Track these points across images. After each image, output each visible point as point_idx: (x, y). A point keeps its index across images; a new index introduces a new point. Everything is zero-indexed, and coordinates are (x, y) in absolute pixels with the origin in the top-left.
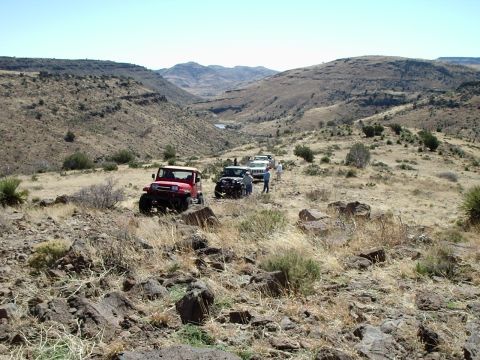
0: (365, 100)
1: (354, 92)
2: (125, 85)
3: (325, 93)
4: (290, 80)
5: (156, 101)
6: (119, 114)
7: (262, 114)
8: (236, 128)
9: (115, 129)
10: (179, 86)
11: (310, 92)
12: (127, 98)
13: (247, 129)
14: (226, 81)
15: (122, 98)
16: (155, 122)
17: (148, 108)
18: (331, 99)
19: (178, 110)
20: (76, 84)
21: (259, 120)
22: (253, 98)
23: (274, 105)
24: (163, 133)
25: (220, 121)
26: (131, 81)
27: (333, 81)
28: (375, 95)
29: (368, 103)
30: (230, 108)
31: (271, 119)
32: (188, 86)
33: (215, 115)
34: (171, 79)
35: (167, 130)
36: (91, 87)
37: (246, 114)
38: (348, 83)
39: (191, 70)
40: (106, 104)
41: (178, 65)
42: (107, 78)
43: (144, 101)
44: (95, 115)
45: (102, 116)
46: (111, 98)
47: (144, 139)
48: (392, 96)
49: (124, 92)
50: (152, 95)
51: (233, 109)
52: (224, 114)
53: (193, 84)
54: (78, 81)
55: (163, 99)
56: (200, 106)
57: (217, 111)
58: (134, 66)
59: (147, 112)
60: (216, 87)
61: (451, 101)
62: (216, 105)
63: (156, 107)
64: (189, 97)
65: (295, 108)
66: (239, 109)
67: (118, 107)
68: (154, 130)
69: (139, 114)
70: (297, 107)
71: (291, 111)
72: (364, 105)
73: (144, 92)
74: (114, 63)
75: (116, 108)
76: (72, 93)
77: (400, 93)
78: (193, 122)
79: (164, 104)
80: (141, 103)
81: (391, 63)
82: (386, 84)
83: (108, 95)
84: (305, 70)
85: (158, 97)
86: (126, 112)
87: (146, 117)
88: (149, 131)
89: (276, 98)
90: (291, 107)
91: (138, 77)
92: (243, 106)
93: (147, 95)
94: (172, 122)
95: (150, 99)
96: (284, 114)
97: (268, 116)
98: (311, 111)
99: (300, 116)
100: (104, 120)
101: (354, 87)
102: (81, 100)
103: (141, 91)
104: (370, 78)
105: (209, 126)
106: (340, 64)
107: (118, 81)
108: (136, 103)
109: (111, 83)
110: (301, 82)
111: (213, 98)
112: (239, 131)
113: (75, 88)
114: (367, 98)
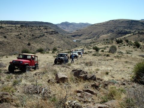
1: (115, 30)
2: (46, 29)
3: (106, 30)
4: (95, 27)
5: (55, 33)
6: (44, 37)
7: (87, 37)
8: (79, 41)
9: (43, 42)
10: (63, 29)
11: (102, 30)
12: (47, 32)
13: (83, 41)
14: (77, 27)
15: (45, 32)
16: (55, 39)
17: (53, 35)
18: (108, 32)
19: (62, 36)
20: (31, 29)
21: (86, 39)
22: (85, 32)
23: (91, 34)
24: (57, 43)
25: (75, 39)
26: (48, 27)
27: (108, 27)
28: (121, 31)
29: (120, 33)
30: (78, 35)
31: (90, 39)
32: (65, 29)
33: (73, 37)
34: (60, 27)
35: (58, 42)
36: (36, 29)
37: (82, 37)
38: (113, 27)
39: (66, 24)
40: (40, 34)
41: (62, 23)
43: (51, 33)
44: (37, 37)
45: (39, 38)
46: (42, 32)
47: (51, 45)
48: (127, 31)
49: (46, 31)
50: (54, 31)
51: (79, 36)
52: (76, 37)
53: (67, 28)
54: (32, 28)
55: (57, 33)
56: (69, 35)
57: (74, 36)
58: (49, 23)
59: (52, 37)
60: (74, 29)
62: (74, 34)
63: (55, 35)
64: (65, 32)
65: (97, 35)
66: (80, 36)
67: (44, 35)
69: (50, 37)
70: (98, 35)
71: (96, 36)
72: (118, 34)
74: (43, 22)
75: (43, 36)
76: (30, 31)
77: (129, 30)
78: (66, 39)
80: (51, 34)
81: (126, 21)
82: (125, 28)
83: (41, 32)
84: (100, 23)
86: (46, 37)
87: (52, 38)
88: (53, 42)
89: (91, 32)
90: (96, 35)
91: (50, 26)
92: (82, 35)
93: (52, 32)
94: (60, 40)
96: (94, 37)
97: (89, 38)
98: (102, 36)
99: (99, 37)
100: (39, 39)
102: (33, 33)
103: (51, 30)
104: (120, 26)
105: (71, 41)
106: (111, 22)
107: (44, 27)
108: (49, 34)
109: (42, 28)
110: (99, 27)
111: (73, 32)
112: (80, 42)
113: (31, 30)
114: (119, 32)
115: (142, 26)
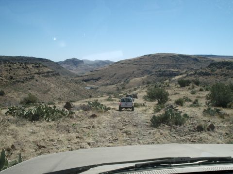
0: (160, 74)
1: (154, 70)
2: (37, 67)
3: (139, 71)
4: (122, 65)
5: (54, 75)
6: (33, 81)
7: (108, 82)
8: (96, 89)
9: (29, 89)
10: (68, 70)
11: (132, 71)
12: (38, 73)
13: (101, 89)
14: (91, 67)
15: (35, 74)
16: (53, 85)
17: (49, 79)
18: (143, 74)
19: (65, 79)
20: (10, 66)
21: (107, 85)
22: (104, 74)
23: (114, 77)
24: (57, 91)
25: (88, 85)
26: (41, 65)
27: (143, 66)
28: (164, 72)
30: (93, 79)
32: (72, 70)
33: (85, 83)
34: (64, 66)
35: (59, 90)
36: (18, 68)
37: (100, 82)
38: (150, 66)
39: (75, 62)
40: (26, 76)
41: (67, 60)
42: (28, 63)
43: (47, 75)
44: (19, 82)
45: (23, 82)
46: (29, 73)
47: (46, 95)
48: (173, 71)
49: (37, 71)
50: (51, 72)
52: (90, 82)
53: (75, 68)
54: (11, 65)
55: (58, 74)
56: (78, 78)
57: (86, 81)
58: (45, 59)
59: (48, 81)
60: (86, 70)
61: (206, 72)
62: (86, 78)
63: (54, 78)
64: (72, 74)
65: (125, 79)
66: (97, 80)
67: (33, 78)
68: (52, 90)
69: (44, 82)
70: (127, 78)
71: (123, 80)
72: (159, 76)
73: (47, 71)
75: (31, 78)
76: (7, 70)
77: (177, 70)
78: (73, 86)
79: (58, 77)
80: (45, 76)
81: (171, 56)
82: (169, 66)
83: (27, 72)
84: (129, 60)
85: (55, 73)
86: (37, 81)
87: (47, 83)
88: (49, 90)
89: (115, 74)
90: (123, 78)
91: (45, 64)
92: (99, 78)
93: (48, 72)
94: (62, 86)
95: (50, 74)
96: (120, 82)
97: (112, 83)
98: (133, 80)
99: (128, 82)
100: (24, 85)
101: (153, 68)
102: (12, 74)
103: (46, 70)
104: (161, 64)
105: (81, 88)
106: (147, 57)
107: (33, 65)
108: (43, 76)
109: (30, 66)
110: (127, 66)
111: (84, 75)
112: (97, 90)
113: (9, 68)
114: (161, 73)
115: (195, 64)
